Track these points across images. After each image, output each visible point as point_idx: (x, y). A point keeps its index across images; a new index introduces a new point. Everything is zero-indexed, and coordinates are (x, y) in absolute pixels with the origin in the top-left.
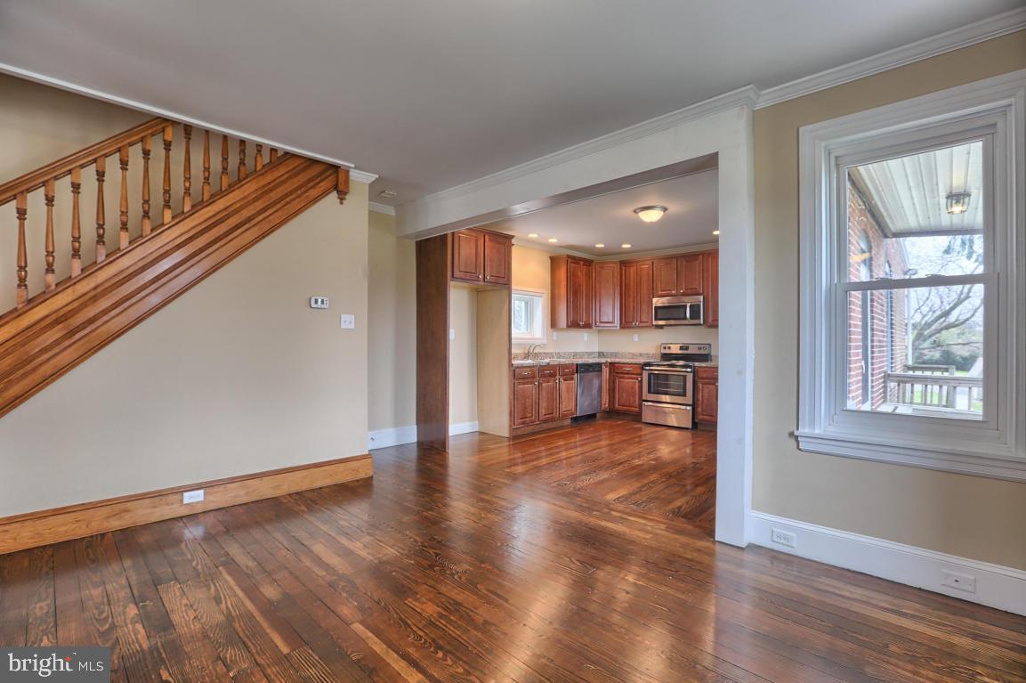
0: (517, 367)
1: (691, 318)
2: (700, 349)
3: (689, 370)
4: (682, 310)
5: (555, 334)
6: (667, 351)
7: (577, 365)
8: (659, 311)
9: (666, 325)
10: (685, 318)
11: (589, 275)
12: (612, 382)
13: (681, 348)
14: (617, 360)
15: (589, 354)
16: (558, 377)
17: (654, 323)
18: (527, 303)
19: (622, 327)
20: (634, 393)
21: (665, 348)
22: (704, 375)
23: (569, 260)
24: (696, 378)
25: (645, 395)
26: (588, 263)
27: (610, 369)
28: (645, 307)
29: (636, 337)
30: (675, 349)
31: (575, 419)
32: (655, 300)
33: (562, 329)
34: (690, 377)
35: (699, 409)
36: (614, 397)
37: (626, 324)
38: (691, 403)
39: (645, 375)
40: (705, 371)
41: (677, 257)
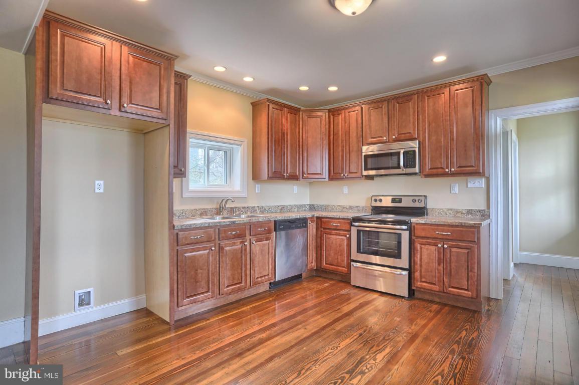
0: (182, 230)
1: (405, 166)
2: (414, 201)
3: (404, 227)
4: (395, 158)
5: (258, 186)
6: (378, 204)
7: (275, 221)
8: (369, 160)
9: (377, 176)
10: (399, 167)
11: (295, 124)
12: (319, 238)
13: (393, 201)
14: (324, 214)
15: (299, 207)
16: (248, 237)
17: (365, 173)
18: (226, 153)
19: (331, 178)
20: (342, 251)
21: (376, 200)
22: (423, 234)
23: (271, 106)
24: (413, 238)
25: (354, 255)
26: (294, 111)
27: (317, 224)
28: (354, 156)
29: (346, 190)
30: (387, 202)
31: (274, 285)
32: (364, 148)
33: (264, 181)
34: (405, 236)
35: (417, 274)
36: (321, 255)
37: (335, 175)
38: (407, 267)
39: (354, 231)
40: (424, 229)
41: (388, 100)
